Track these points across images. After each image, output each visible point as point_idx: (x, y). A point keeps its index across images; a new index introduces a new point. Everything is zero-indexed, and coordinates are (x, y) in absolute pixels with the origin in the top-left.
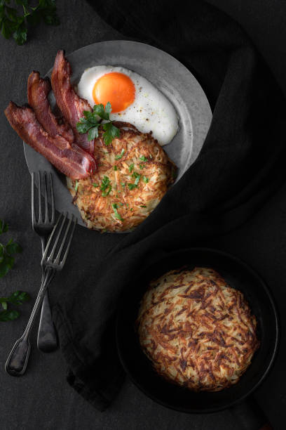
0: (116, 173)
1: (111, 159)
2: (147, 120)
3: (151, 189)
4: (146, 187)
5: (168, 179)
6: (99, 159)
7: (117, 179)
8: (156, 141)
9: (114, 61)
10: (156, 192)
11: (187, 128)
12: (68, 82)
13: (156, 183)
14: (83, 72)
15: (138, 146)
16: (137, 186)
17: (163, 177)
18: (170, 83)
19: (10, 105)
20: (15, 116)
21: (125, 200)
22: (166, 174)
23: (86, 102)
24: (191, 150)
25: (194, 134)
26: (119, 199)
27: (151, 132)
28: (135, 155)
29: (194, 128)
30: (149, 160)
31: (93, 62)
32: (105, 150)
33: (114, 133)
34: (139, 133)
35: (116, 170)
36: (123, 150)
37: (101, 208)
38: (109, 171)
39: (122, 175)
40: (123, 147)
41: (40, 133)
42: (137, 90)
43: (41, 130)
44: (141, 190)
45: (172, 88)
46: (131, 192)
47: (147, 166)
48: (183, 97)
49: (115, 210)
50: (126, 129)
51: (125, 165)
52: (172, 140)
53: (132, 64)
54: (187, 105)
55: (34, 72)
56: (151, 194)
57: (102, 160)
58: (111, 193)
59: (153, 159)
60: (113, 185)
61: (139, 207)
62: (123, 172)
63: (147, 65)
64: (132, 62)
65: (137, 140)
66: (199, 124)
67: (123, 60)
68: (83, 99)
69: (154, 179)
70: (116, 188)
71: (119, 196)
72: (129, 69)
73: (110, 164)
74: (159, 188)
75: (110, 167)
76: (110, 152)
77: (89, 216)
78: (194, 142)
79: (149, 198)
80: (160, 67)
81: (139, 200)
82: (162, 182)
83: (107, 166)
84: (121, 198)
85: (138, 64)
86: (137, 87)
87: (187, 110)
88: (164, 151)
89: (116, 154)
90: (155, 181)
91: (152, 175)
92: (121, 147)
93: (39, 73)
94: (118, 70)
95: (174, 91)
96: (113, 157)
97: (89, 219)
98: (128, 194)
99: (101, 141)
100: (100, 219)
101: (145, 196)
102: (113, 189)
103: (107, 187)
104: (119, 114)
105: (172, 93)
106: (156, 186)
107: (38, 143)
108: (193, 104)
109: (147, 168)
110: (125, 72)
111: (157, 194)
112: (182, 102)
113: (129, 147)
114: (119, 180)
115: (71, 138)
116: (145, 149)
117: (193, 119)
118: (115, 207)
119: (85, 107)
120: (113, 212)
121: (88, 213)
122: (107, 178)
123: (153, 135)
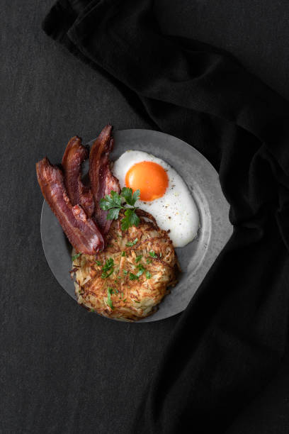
0: (122, 258)
1: (122, 243)
2: (170, 218)
3: (150, 287)
4: (146, 282)
5: (170, 281)
6: (110, 239)
7: (121, 264)
8: (171, 242)
9: (157, 151)
10: (155, 292)
11: (205, 239)
12: (106, 157)
13: (157, 283)
14: (123, 152)
15: (153, 240)
16: (138, 278)
17: (166, 279)
18: (203, 192)
19: (44, 160)
20: (44, 172)
21: (122, 288)
22: (170, 276)
23: (117, 181)
24: (201, 262)
25: (209, 249)
26: (117, 286)
27: (169, 231)
28: (146, 248)
29: (211, 242)
30: (159, 257)
31: (137, 146)
32: (120, 234)
33: (133, 221)
34: (157, 228)
35: (123, 255)
36: (137, 240)
37: (96, 288)
38: (116, 254)
39: (127, 263)
40: (137, 237)
41: (62, 197)
42: (170, 187)
43: (64, 195)
44: (141, 284)
45: (204, 197)
46: (131, 282)
47: (154, 262)
48: (211, 209)
49: (109, 295)
50: (147, 220)
51: (133, 254)
52: (186, 245)
53: (173, 160)
54: (212, 219)
55: (78, 137)
56: (149, 291)
57: (113, 241)
58: (111, 276)
59: (163, 257)
60: (116, 269)
61: (133, 300)
62: (129, 260)
63: (187, 167)
64: (174, 159)
65: (154, 234)
66: (217, 240)
67: (167, 154)
68: (115, 178)
69: (157, 277)
70: (118, 273)
71: (118, 282)
72: (169, 164)
73: (119, 248)
74: (158, 288)
75: (119, 251)
76: (123, 237)
77: (83, 292)
78: (206, 255)
79: (145, 295)
80: (199, 174)
81: (135, 293)
82: (162, 283)
83: (117, 249)
84: (119, 284)
85: (180, 163)
86: (170, 184)
87: (210, 223)
88: (175, 254)
89: (128, 241)
90: (157, 280)
91: (156, 272)
92: (135, 235)
93: (81, 139)
94: (158, 161)
95: (205, 200)
96: (125, 242)
97: (82, 294)
98: (126, 283)
99: (118, 223)
100: (93, 299)
101: (142, 291)
102: (114, 273)
103: (109, 269)
104: (145, 203)
105: (202, 201)
106: (156, 286)
107: (57, 204)
108: (218, 219)
109: (154, 265)
110: (164, 165)
111: (155, 294)
112: (209, 214)
113: (144, 238)
114: (123, 267)
115: (91, 211)
116: (158, 245)
117: (213, 233)
118: (111, 292)
119: (115, 186)
120: (106, 296)
121: (82, 288)
122: (112, 260)
123: (169, 235)
